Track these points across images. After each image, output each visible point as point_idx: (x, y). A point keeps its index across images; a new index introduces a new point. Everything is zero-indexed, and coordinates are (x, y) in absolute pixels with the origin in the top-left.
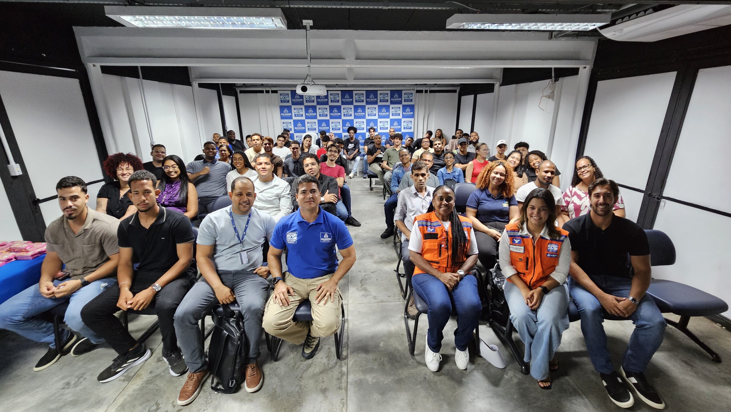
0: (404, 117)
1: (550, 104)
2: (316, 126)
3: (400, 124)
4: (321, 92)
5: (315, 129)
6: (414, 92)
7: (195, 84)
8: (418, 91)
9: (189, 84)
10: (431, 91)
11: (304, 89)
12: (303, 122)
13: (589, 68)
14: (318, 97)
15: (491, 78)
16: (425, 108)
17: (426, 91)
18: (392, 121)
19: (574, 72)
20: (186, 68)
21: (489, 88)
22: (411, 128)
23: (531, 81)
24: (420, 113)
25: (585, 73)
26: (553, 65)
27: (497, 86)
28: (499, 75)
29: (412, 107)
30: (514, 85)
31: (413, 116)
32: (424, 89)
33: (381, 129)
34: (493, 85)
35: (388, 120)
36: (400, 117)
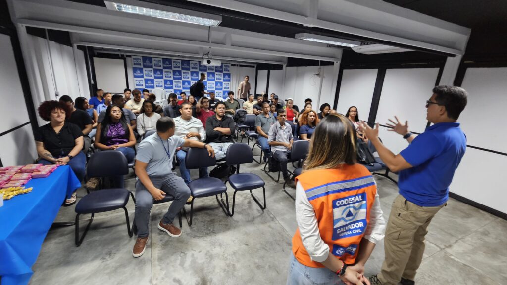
0: (224, 81)
1: (318, 79)
2: (163, 84)
3: (221, 85)
4: (218, 64)
5: (162, 86)
6: (230, 65)
7: (75, 45)
8: (232, 65)
9: (71, 45)
10: (241, 66)
11: (209, 62)
12: (152, 81)
13: (339, 62)
14: (216, 67)
15: (281, 62)
16: (237, 76)
17: (237, 65)
18: (217, 83)
19: (332, 64)
20: (68, 32)
21: (279, 67)
22: (228, 88)
23: (306, 65)
24: (233, 79)
25: (337, 65)
26: (320, 59)
27: (284, 67)
28: (286, 61)
29: (229, 75)
30: (295, 67)
31: (229, 81)
32: (236, 63)
33: (209, 88)
34: (282, 66)
35: (214, 82)
36: (222, 81)
